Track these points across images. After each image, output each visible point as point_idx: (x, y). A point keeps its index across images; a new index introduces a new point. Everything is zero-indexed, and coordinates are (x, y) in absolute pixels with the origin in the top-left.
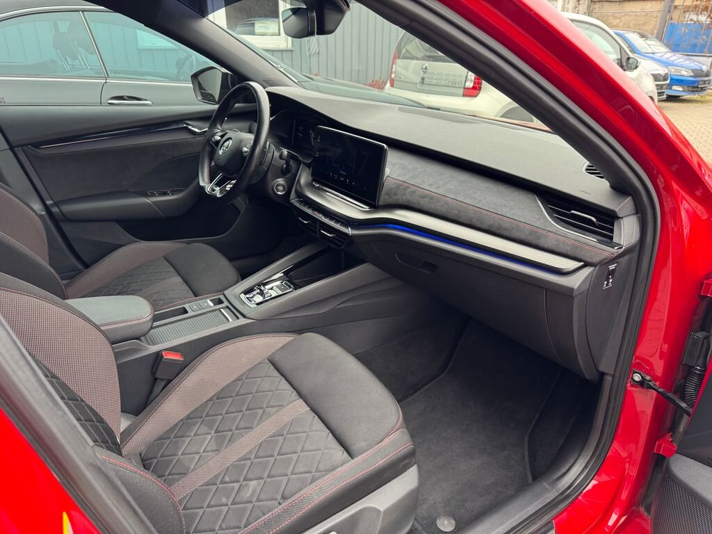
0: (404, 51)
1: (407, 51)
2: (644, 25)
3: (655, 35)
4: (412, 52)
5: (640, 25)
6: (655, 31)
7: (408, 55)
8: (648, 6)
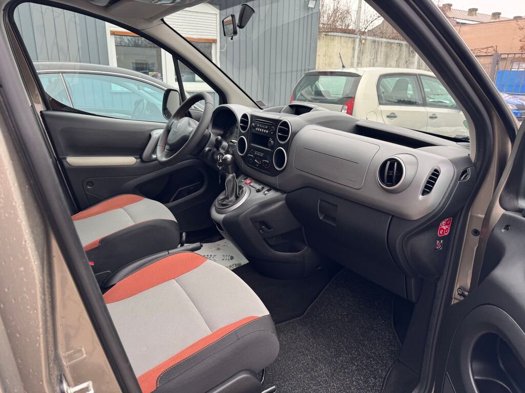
0: (299, 94)
4: (305, 96)
7: (302, 98)
8: (482, 60)
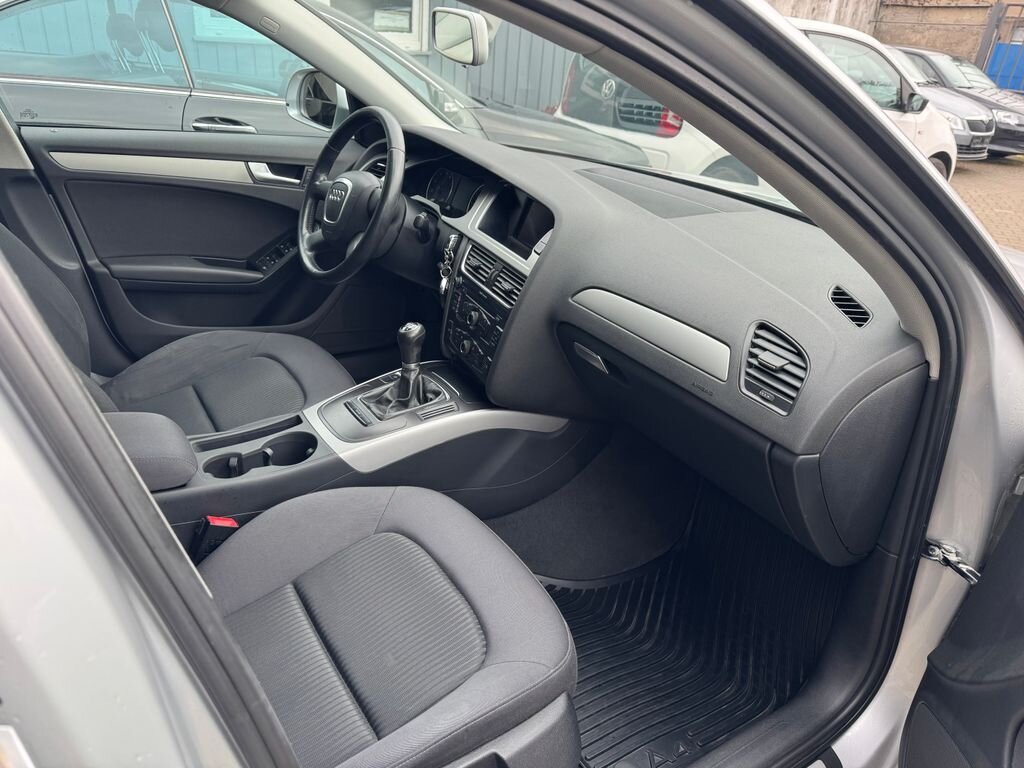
2: (957, 44)
5: (951, 43)
8: (966, 17)
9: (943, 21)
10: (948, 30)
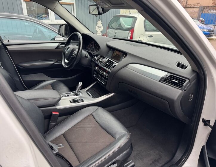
1: (111, 26)
2: (193, 15)
3: (197, 18)
5: (192, 15)
6: (197, 17)
8: (195, 9)
9: (190, 10)
10: (191, 12)
